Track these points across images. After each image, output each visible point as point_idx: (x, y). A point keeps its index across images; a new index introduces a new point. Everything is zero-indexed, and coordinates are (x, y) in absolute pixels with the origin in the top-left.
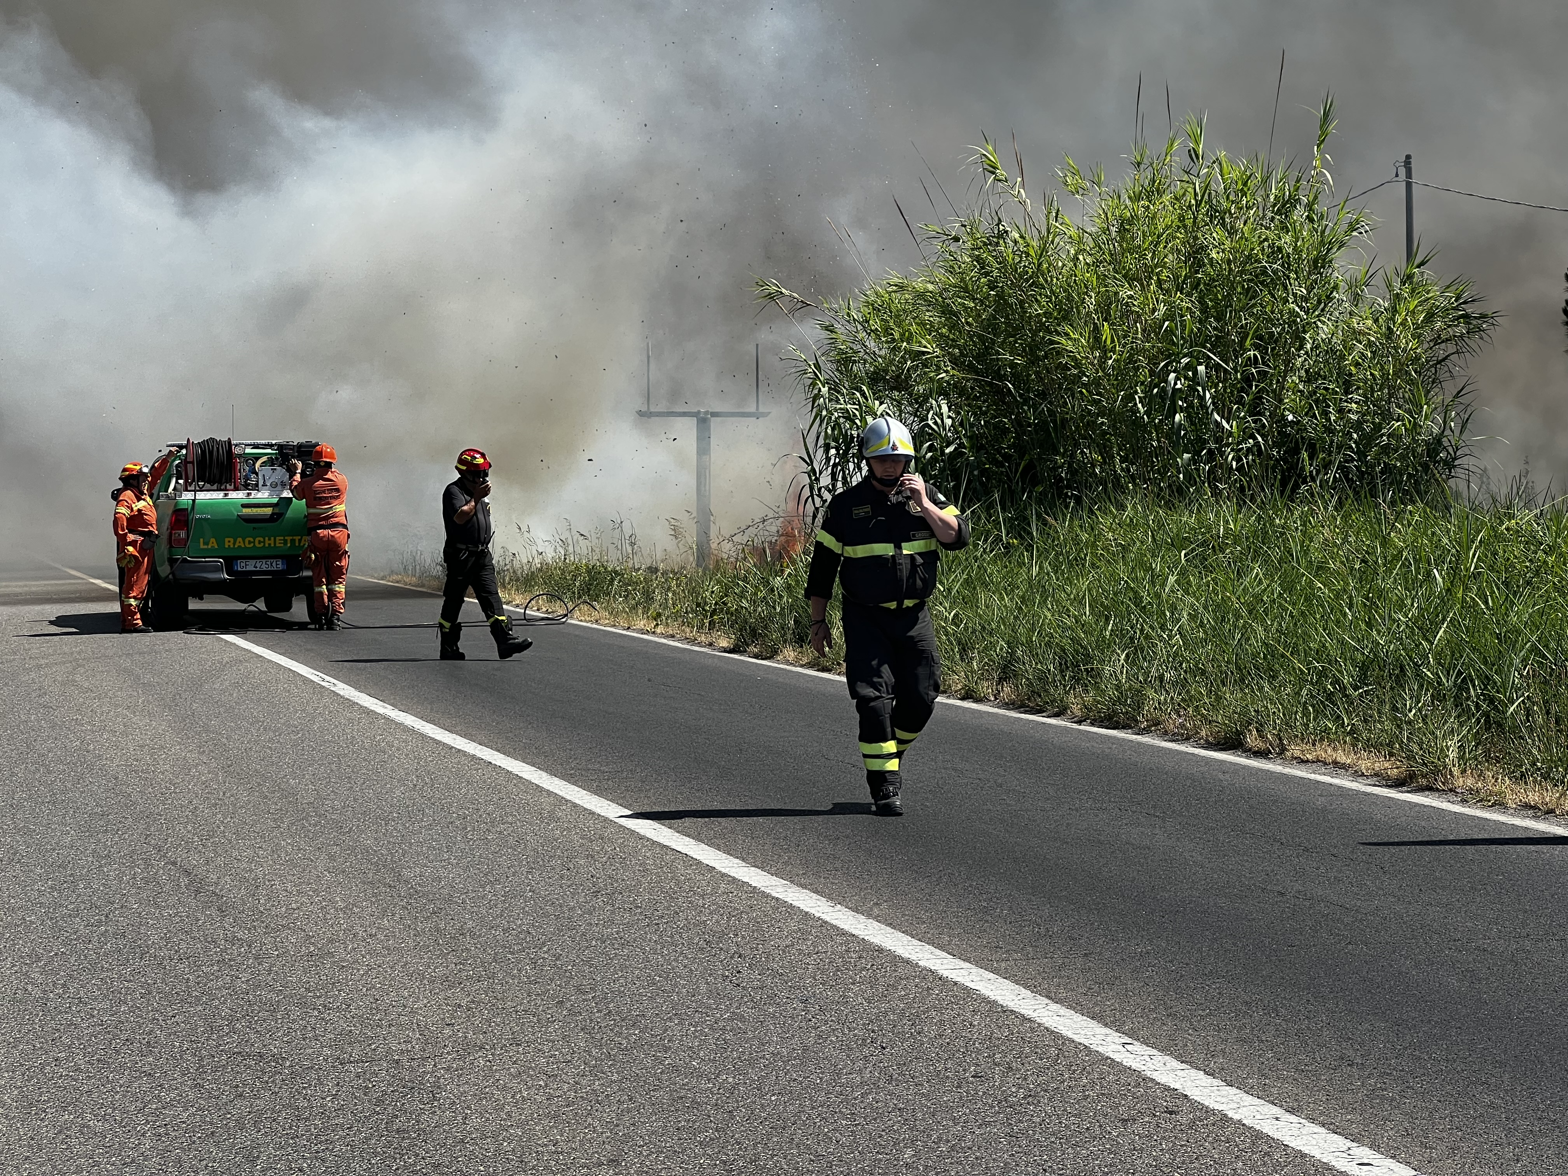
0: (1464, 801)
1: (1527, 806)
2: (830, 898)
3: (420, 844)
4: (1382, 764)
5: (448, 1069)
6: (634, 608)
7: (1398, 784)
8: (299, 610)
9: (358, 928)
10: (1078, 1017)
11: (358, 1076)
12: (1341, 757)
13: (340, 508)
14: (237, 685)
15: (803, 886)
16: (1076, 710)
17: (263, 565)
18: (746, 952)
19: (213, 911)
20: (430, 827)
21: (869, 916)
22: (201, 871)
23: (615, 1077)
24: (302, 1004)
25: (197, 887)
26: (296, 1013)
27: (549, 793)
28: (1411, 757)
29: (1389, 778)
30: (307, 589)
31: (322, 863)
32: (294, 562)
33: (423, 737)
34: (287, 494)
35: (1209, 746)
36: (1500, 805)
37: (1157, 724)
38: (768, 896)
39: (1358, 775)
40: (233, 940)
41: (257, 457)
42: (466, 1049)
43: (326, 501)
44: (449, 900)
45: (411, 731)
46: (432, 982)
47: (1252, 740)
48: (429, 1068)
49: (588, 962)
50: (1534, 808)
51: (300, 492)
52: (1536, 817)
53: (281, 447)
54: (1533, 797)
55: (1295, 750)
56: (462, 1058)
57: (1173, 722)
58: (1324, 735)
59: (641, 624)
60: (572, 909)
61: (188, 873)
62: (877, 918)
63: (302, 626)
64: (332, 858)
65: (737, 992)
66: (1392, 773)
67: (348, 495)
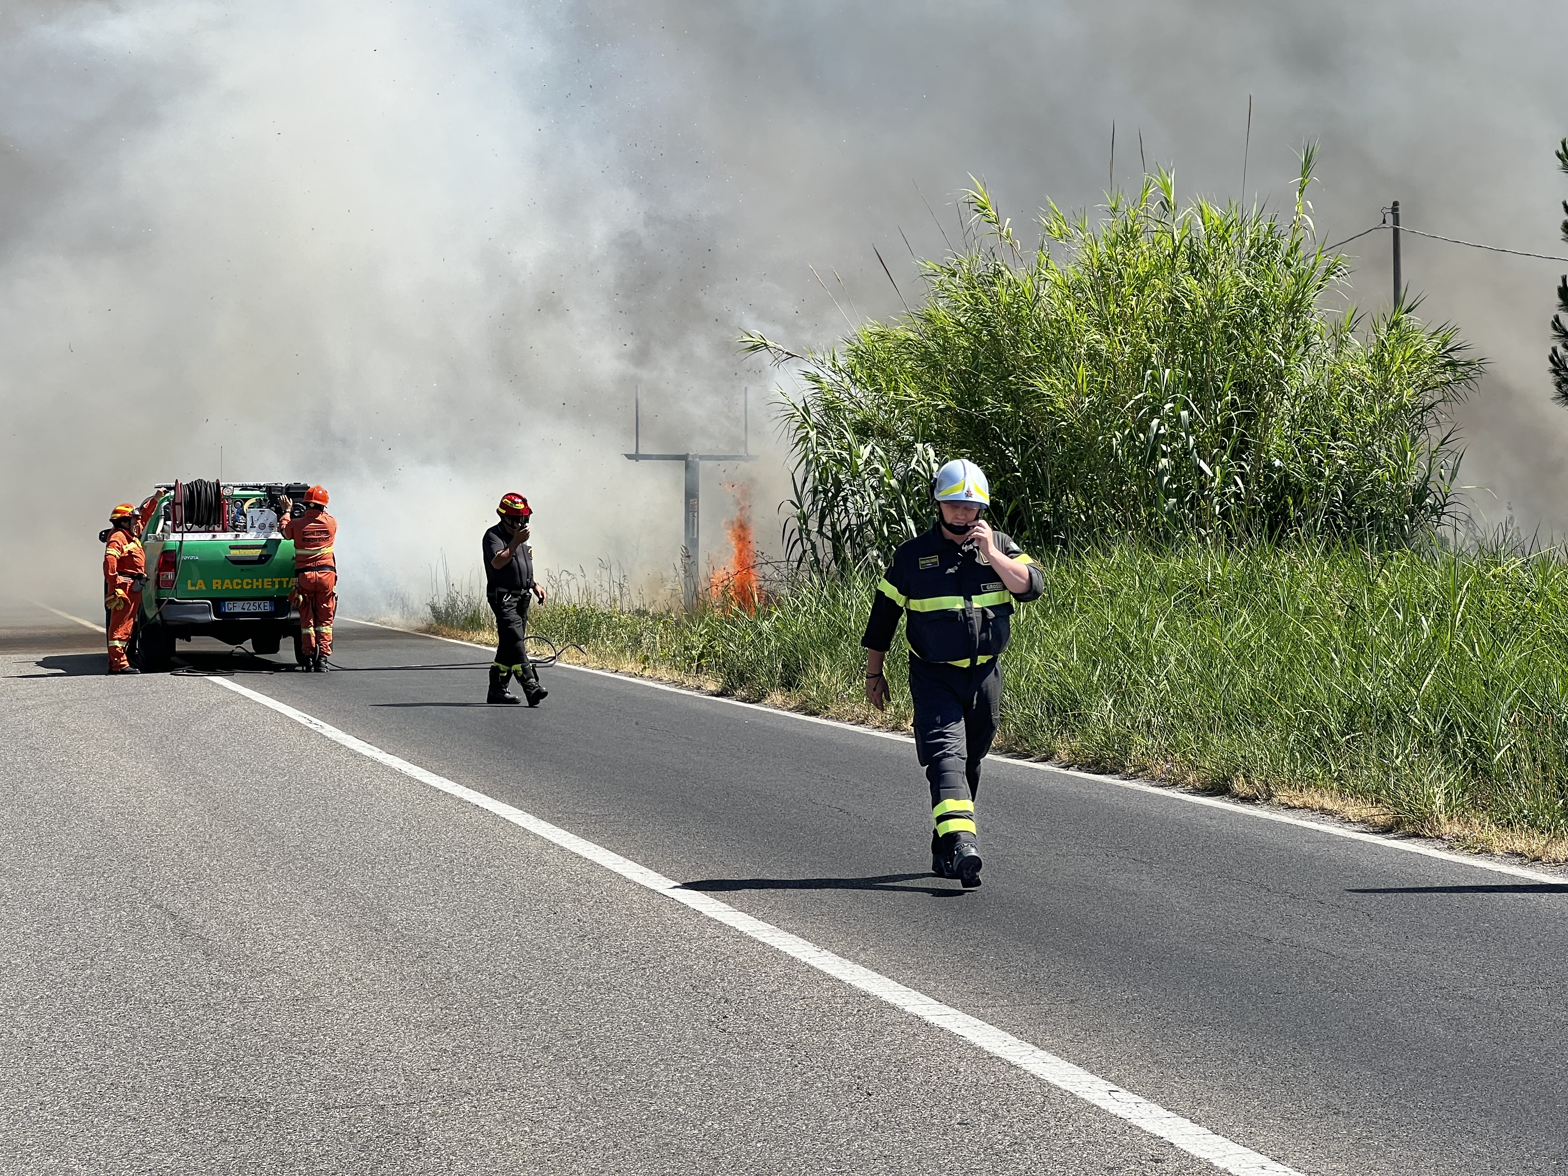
0: (1451, 848)
1: (1514, 854)
2: (816, 943)
3: (406, 886)
4: (1368, 811)
5: (433, 1115)
6: (622, 651)
7: (1386, 830)
8: (287, 652)
9: (343, 972)
10: (1065, 1064)
11: (343, 1122)
12: (1328, 804)
13: (329, 550)
14: (224, 727)
16: (1064, 755)
17: (251, 607)
18: (733, 997)
19: (199, 955)
20: (416, 871)
22: (188, 913)
23: (601, 1123)
24: (288, 1049)
25: (183, 930)
26: (281, 1057)
27: (536, 837)
28: (1397, 804)
29: (1376, 825)
30: (294, 630)
31: (308, 905)
32: (281, 603)
34: (276, 535)
35: (1196, 792)
36: (1486, 852)
37: (1145, 768)
39: (1345, 821)
40: (219, 984)
41: (245, 499)
42: (450, 1095)
43: (316, 543)
44: (436, 943)
45: (398, 774)
46: (417, 1026)
47: (1239, 786)
48: (415, 1113)
49: (574, 1007)
50: (1520, 855)
51: (289, 533)
52: (1522, 865)
54: (1520, 845)
55: (1282, 796)
56: (447, 1103)
57: (1160, 768)
58: (1311, 781)
59: (629, 667)
60: (559, 953)
61: (173, 916)
62: (863, 963)
63: (290, 668)
64: (318, 901)
65: (724, 1037)
66: (1381, 820)
67: (337, 538)
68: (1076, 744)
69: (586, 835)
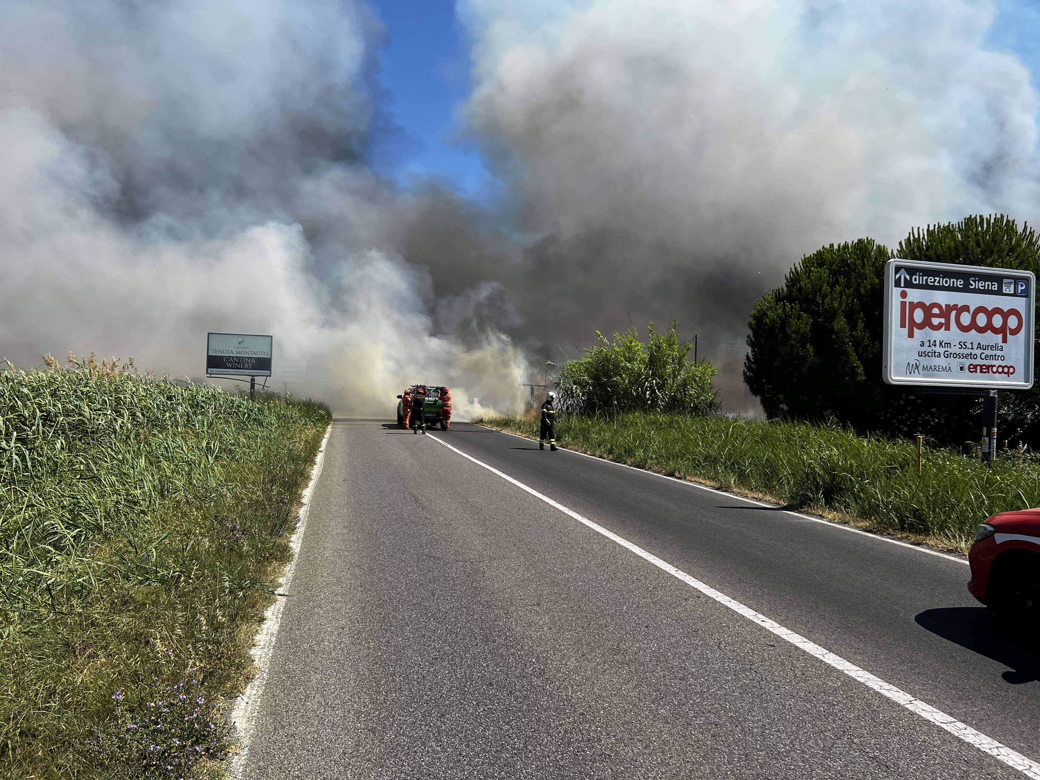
0: (737, 495)
1: (754, 498)
2: (581, 515)
3: (472, 491)
4: (713, 484)
5: (486, 566)
6: (516, 429)
7: (718, 489)
9: (458, 517)
10: (660, 560)
11: (462, 566)
12: (701, 481)
13: (449, 403)
14: (424, 444)
15: (573, 511)
16: (629, 463)
17: (431, 415)
18: (562, 531)
19: (421, 509)
20: (474, 486)
21: (593, 521)
22: (417, 495)
23: (534, 572)
24: (445, 541)
25: (416, 501)
26: (444, 543)
27: (503, 478)
28: (721, 482)
29: (715, 487)
30: (441, 421)
31: (448, 496)
32: (438, 414)
33: (470, 461)
35: (665, 475)
36: (747, 497)
37: (651, 468)
38: (564, 513)
39: (706, 486)
40: (426, 518)
41: (431, 390)
42: (491, 559)
43: (447, 401)
44: (481, 509)
45: (467, 459)
46: (479, 535)
47: (677, 474)
48: (481, 565)
49: (520, 531)
50: (756, 498)
51: (440, 398)
52: (757, 501)
53: (437, 388)
54: (756, 496)
55: (688, 478)
56: (490, 562)
57: (655, 468)
58: (696, 475)
59: (519, 434)
60: (514, 514)
61: (414, 496)
62: (595, 522)
63: (439, 430)
64: (450, 494)
65: (562, 544)
66: (716, 486)
67: (451, 400)
68: (633, 460)
69: (515, 478)
